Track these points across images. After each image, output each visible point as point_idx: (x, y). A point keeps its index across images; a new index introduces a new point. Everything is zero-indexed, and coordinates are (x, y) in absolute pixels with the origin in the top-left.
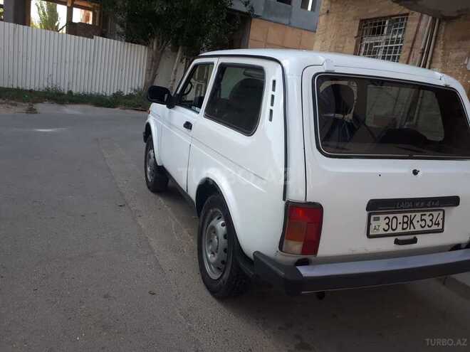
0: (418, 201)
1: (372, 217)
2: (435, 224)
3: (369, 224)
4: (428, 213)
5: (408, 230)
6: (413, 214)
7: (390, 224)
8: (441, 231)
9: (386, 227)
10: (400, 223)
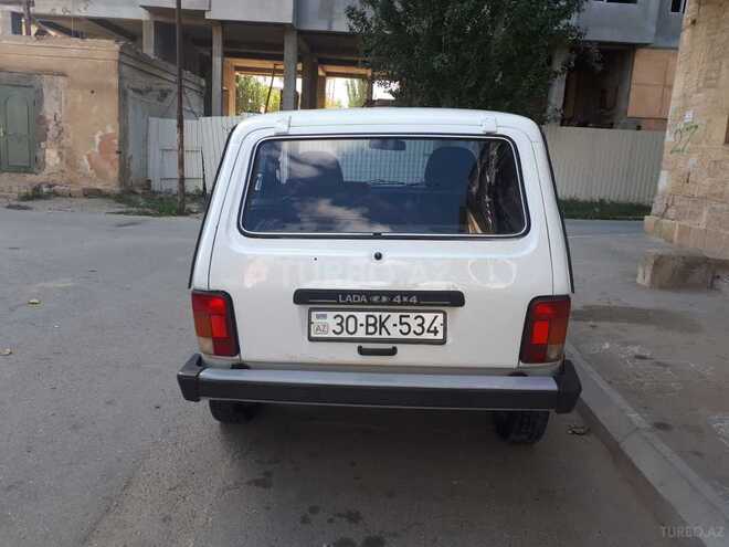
0: (374, 295)
1: (314, 314)
2: (428, 331)
3: (310, 323)
4: (413, 315)
5: (377, 335)
6: (385, 315)
7: (344, 325)
8: (443, 342)
9: (338, 329)
10: (362, 325)
